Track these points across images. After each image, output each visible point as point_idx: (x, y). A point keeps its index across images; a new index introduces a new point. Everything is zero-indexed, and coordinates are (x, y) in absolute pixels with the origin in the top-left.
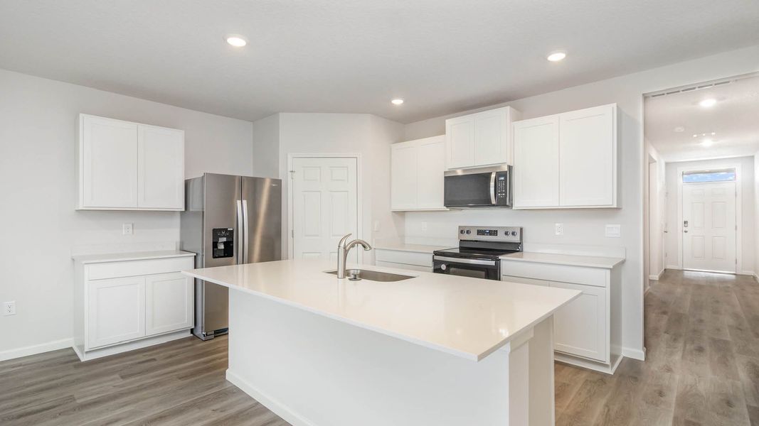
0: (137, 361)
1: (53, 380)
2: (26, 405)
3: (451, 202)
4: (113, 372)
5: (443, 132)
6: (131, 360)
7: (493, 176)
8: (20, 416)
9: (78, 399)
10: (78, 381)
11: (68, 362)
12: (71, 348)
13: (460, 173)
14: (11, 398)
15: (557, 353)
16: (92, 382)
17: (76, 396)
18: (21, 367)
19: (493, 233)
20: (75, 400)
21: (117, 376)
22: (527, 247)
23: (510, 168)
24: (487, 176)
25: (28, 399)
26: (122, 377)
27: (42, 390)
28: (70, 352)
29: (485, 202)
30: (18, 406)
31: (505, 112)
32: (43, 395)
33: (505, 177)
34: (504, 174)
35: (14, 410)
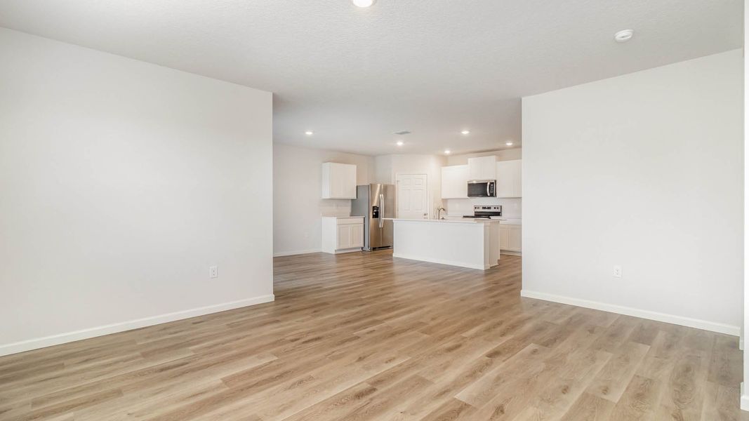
3: (470, 195)
5: (467, 163)
7: (489, 184)
13: (475, 182)
15: (501, 251)
19: (489, 208)
22: (503, 213)
23: (495, 181)
24: (487, 183)
29: (485, 195)
31: (493, 158)
33: (493, 184)
34: (493, 183)
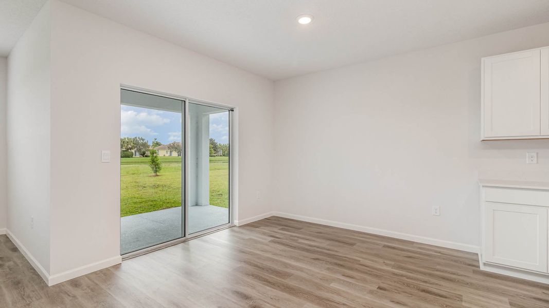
0: (534, 295)
1: (454, 274)
2: (431, 284)
4: (503, 293)
6: (527, 291)
8: (423, 291)
9: (465, 302)
10: (470, 285)
11: (470, 265)
12: (477, 254)
14: (425, 274)
16: (481, 293)
17: (464, 298)
18: (439, 254)
20: (462, 301)
21: (506, 299)
25: (433, 280)
26: (511, 304)
27: (444, 278)
28: (475, 257)
30: (426, 282)
32: (442, 283)
35: (422, 283)
